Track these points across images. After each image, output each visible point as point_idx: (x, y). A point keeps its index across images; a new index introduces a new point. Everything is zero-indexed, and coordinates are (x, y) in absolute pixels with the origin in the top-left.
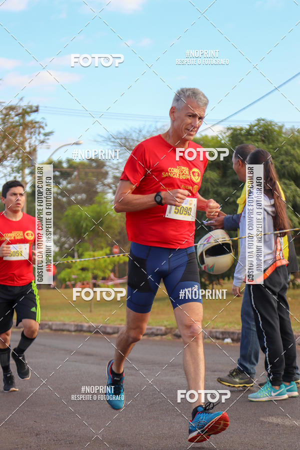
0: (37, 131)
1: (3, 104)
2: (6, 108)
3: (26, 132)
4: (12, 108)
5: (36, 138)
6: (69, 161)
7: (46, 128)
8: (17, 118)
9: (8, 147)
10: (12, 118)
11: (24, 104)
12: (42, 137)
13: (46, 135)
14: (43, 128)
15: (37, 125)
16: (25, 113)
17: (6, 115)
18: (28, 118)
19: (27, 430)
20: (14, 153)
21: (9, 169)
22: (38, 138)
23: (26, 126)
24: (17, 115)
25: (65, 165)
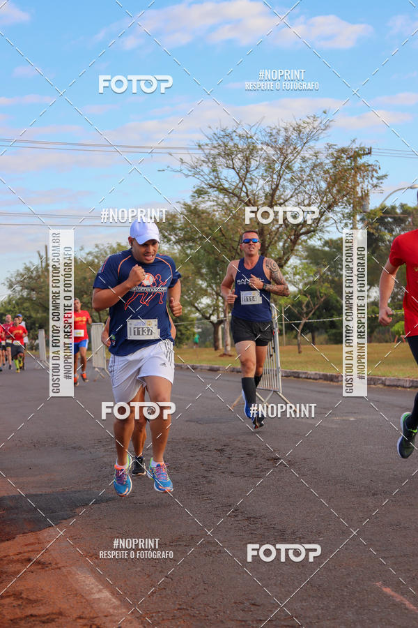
0: (370, 175)
1: (334, 147)
2: (338, 151)
3: (358, 176)
4: (343, 151)
5: (369, 182)
6: (402, 206)
7: (379, 171)
8: (349, 161)
9: (339, 191)
10: (344, 161)
11: (355, 146)
12: (375, 181)
13: (378, 178)
14: (376, 171)
15: (370, 168)
16: (356, 155)
17: (337, 158)
18: (361, 161)
19: (363, 489)
20: (345, 198)
21: (340, 215)
22: (371, 181)
23: (358, 169)
24: (348, 158)
25: (398, 211)
